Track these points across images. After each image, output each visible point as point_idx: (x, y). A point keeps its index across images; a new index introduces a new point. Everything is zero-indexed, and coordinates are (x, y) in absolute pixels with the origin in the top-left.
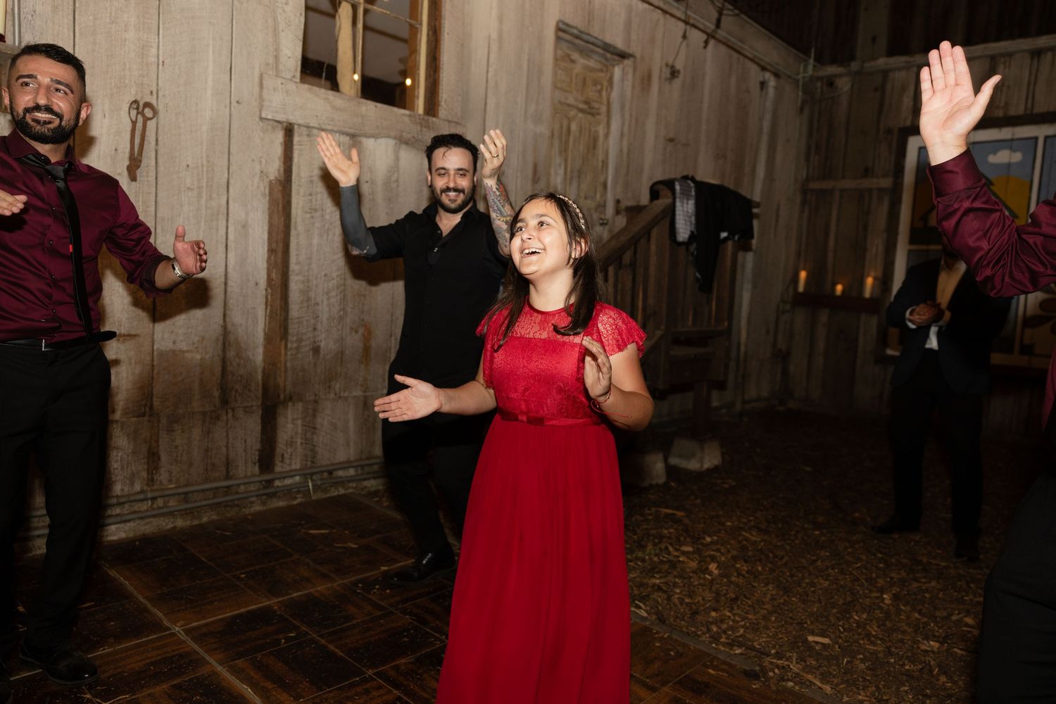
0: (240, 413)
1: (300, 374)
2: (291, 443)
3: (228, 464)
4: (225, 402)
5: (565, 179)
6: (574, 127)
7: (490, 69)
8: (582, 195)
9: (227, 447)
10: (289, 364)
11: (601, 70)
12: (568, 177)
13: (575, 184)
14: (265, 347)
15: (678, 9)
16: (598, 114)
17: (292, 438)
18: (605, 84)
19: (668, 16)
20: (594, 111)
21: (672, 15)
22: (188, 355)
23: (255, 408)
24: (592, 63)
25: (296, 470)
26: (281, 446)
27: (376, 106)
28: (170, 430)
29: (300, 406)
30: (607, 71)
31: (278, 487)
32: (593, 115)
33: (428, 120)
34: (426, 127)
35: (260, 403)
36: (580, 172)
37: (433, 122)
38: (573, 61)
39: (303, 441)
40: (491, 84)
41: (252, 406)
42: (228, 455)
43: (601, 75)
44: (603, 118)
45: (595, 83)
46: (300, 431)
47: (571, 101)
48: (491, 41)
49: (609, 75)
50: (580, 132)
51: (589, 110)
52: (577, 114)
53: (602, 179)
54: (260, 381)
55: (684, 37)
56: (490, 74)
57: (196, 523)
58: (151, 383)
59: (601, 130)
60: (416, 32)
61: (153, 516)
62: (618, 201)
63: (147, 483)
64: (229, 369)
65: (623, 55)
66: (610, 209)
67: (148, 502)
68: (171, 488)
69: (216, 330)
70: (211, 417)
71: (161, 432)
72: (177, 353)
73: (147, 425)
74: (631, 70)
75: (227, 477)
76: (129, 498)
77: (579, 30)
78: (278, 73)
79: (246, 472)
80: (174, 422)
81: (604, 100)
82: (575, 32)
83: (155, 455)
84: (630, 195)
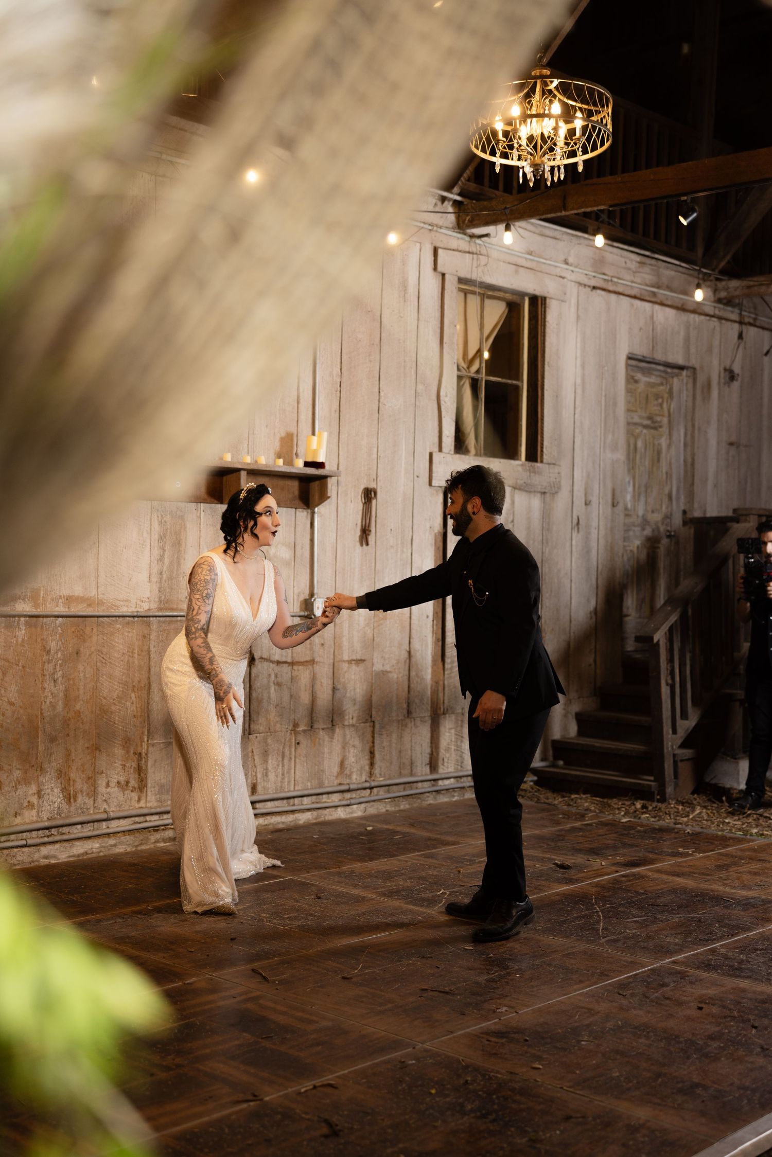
0: (418, 722)
1: (453, 690)
2: (448, 750)
3: (412, 764)
4: (409, 712)
5: (634, 496)
6: (640, 444)
7: (577, 411)
8: (649, 509)
9: (411, 750)
10: (446, 682)
11: (662, 384)
12: (637, 494)
13: (643, 499)
14: (432, 667)
15: (732, 312)
16: (661, 427)
17: (448, 745)
18: (666, 396)
19: (723, 321)
20: (657, 424)
21: (727, 320)
22: (390, 675)
23: (427, 718)
24: (653, 379)
25: (450, 772)
26: (442, 751)
27: (500, 462)
28: (381, 734)
29: (453, 717)
30: (666, 384)
31: (441, 785)
32: (655, 428)
33: (533, 467)
34: (533, 472)
35: (429, 715)
36: (646, 487)
37: (538, 467)
38: (636, 382)
39: (455, 748)
40: (577, 424)
41: (425, 717)
42: (411, 756)
43: (662, 388)
44: (665, 430)
45: (657, 396)
46: (453, 740)
47: (636, 419)
48: (577, 387)
49: (668, 387)
50: (646, 448)
51: (652, 425)
52: (642, 431)
53: (667, 491)
54: (430, 696)
55: (740, 336)
56: (576, 416)
57: (397, 809)
58: (371, 696)
59: (664, 442)
60: (517, 390)
61: (374, 801)
62: (684, 512)
63: (369, 775)
64: (412, 686)
65: (682, 368)
66: (677, 520)
67: (368, 791)
68: (381, 780)
69: (404, 655)
70: (402, 725)
71: (376, 735)
72: (385, 673)
73: (369, 730)
74: (691, 381)
75: (411, 774)
76: (360, 786)
77: (644, 357)
78: (440, 450)
79: (422, 771)
80: (382, 727)
81: (666, 414)
82: (640, 357)
83: (372, 753)
84: (696, 505)
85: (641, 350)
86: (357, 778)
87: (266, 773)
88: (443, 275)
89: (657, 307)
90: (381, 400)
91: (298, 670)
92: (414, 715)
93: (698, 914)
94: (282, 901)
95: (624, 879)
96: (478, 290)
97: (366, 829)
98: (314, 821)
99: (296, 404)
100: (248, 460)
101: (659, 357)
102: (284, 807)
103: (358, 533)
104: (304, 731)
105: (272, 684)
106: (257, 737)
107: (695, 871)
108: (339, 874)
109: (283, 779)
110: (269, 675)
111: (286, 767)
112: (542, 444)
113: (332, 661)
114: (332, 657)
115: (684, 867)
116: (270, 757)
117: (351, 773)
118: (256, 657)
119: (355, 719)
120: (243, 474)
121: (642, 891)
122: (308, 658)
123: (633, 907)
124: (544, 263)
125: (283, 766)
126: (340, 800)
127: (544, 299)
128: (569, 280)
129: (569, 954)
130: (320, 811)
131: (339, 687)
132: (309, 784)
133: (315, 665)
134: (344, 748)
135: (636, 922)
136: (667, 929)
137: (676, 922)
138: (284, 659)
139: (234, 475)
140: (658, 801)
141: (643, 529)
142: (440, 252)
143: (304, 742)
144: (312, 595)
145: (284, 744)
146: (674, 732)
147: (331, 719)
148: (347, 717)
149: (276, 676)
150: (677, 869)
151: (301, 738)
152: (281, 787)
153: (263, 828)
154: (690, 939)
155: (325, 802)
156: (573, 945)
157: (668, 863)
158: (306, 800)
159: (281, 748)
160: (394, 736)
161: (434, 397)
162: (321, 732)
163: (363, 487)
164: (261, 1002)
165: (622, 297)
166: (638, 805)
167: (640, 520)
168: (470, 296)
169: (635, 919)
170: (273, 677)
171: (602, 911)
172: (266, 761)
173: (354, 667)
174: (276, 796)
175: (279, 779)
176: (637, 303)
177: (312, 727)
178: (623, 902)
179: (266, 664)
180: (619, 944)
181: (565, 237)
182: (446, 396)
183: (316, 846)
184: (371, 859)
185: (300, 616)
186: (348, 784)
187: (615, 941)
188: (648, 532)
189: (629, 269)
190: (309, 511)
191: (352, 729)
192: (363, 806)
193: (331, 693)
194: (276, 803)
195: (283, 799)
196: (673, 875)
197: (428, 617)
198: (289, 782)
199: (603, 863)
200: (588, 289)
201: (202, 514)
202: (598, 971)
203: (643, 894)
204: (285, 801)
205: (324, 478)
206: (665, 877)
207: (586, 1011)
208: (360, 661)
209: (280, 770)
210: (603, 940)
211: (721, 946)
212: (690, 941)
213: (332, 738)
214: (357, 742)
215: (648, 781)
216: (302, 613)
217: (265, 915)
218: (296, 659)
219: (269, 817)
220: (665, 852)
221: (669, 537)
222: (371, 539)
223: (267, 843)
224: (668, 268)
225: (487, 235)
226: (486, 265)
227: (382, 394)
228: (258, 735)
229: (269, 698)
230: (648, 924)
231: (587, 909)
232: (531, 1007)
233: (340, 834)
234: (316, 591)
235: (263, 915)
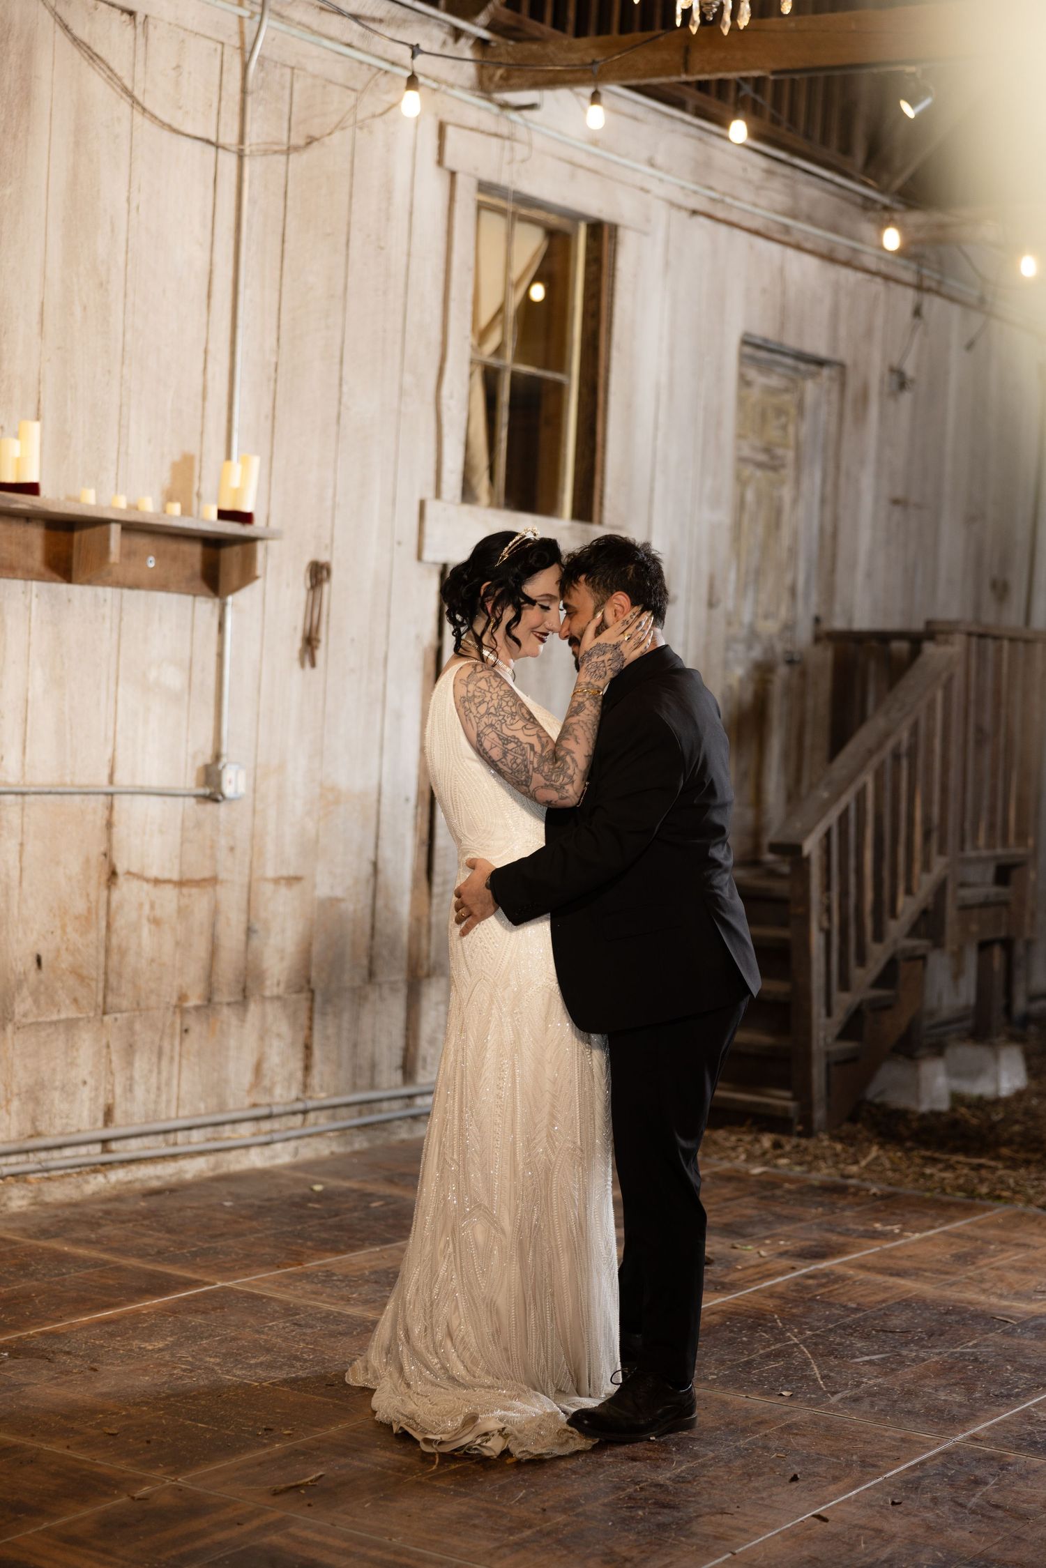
0: (386, 990)
2: (433, 1040)
3: (373, 1067)
4: (371, 974)
5: (738, 589)
6: (750, 496)
7: (660, 434)
8: (760, 612)
9: (373, 1042)
10: (434, 919)
11: (786, 390)
12: (742, 584)
13: (750, 594)
14: (412, 892)
15: (906, 268)
16: (783, 466)
17: (434, 1031)
18: (793, 411)
19: (892, 285)
20: (777, 462)
21: (898, 281)
22: (343, 906)
23: (400, 985)
24: (774, 381)
26: (423, 1044)
28: (324, 1014)
30: (795, 390)
32: (774, 469)
35: (404, 978)
36: (757, 571)
38: (752, 385)
40: (659, 456)
41: (397, 982)
42: (373, 1053)
43: (787, 397)
44: (789, 472)
45: (780, 412)
47: (746, 452)
48: (661, 390)
49: (798, 395)
50: (758, 503)
51: (770, 463)
52: (754, 473)
53: (788, 579)
54: (406, 944)
55: (917, 312)
56: (658, 442)
57: (349, 1149)
58: (310, 944)
59: (787, 493)
60: (559, 389)
61: (310, 1135)
62: (817, 620)
63: (301, 1087)
64: (378, 925)
65: (820, 363)
66: (804, 633)
67: (299, 1118)
68: (321, 1096)
69: (368, 869)
70: (359, 997)
71: (317, 1017)
72: (334, 901)
73: (305, 1005)
74: (836, 388)
75: (372, 1086)
76: (288, 1108)
77: (766, 340)
78: (438, 494)
79: (390, 1080)
80: (327, 1001)
81: (792, 441)
82: (759, 342)
83: (308, 1048)
84: (838, 608)
85: (764, 329)
86: (283, 1093)
87: (131, 1085)
88: (453, 174)
89: (791, 253)
90: (344, 400)
91: (190, 896)
92: (381, 978)
93: (968, 1347)
94: (231, 1332)
95: (811, 1282)
96: (509, 206)
97: (312, 1190)
98: (211, 1174)
99: (200, 402)
100: (122, 502)
101: (791, 342)
102: (159, 1147)
103: (298, 643)
104: (197, 1008)
105: (144, 921)
106: (116, 1019)
107: (924, 1266)
108: (306, 1276)
109: (158, 1096)
110: (141, 905)
111: (164, 1074)
112: (602, 491)
113: (246, 880)
114: (247, 871)
115: (901, 1258)
116: (137, 1057)
117: (273, 1084)
118: (120, 869)
119: (282, 986)
120: (115, 529)
121: (854, 1306)
122: (206, 874)
123: (851, 1335)
124: (616, 163)
125: (159, 1073)
126: (254, 1135)
127: (614, 228)
128: (658, 197)
129: (789, 1426)
130: (221, 1156)
131: (257, 926)
132: (202, 1106)
133: (218, 887)
134: (262, 1038)
135: (870, 1362)
136: (930, 1377)
137: (937, 1362)
138: (166, 876)
139: (98, 530)
140: (800, 1135)
141: (750, 647)
142: (451, 132)
143: (196, 1028)
144: (217, 757)
145: (163, 1032)
146: (829, 1013)
147: (241, 986)
148: (268, 983)
149: (152, 907)
150: (889, 1263)
151: (191, 1021)
152: (155, 1111)
153: (124, 1187)
154: (978, 1395)
155: (229, 1138)
156: (787, 1409)
157: (869, 1251)
158: (196, 1135)
159: (157, 1039)
160: (346, 1017)
161: (430, 397)
162: (225, 1011)
163: (307, 559)
164: (292, 1530)
165: (737, 232)
166: (767, 1141)
167: (743, 633)
168: (486, 215)
169: (867, 1358)
170: (147, 907)
171: (804, 1342)
172: (130, 1064)
173: (283, 890)
174: (147, 1128)
175: (153, 1096)
176: (760, 243)
177: (209, 1000)
178: (831, 1326)
179: (135, 884)
180: (865, 1406)
181: (652, 117)
182: (451, 397)
183: (236, 1222)
184: (352, 1248)
185: (196, 796)
186: (269, 1105)
187: (856, 1400)
188: (757, 653)
189: (749, 182)
190: (217, 601)
191: (277, 1004)
192: (293, 1144)
193: (242, 937)
194: (146, 1141)
195: (157, 1133)
196: (892, 1275)
197: (407, 800)
198: (168, 1102)
199: (763, 1253)
200: (684, 215)
201: (35, 600)
202: (855, 1458)
203: (856, 1310)
204: (161, 1138)
205: (251, 540)
206: (880, 1278)
207: (871, 1533)
208: (293, 880)
209: (153, 1080)
210: (834, 1400)
211: (1035, 1405)
212: (980, 1398)
213: (242, 1020)
214: (283, 1027)
215: (780, 1100)
216: (201, 791)
217: (212, 1360)
218: (188, 876)
219: (133, 1168)
220: (854, 1231)
221: (790, 662)
222: (320, 654)
223: (145, 1218)
224: (808, 184)
225: (532, 107)
226: (523, 161)
227: (345, 388)
228: (118, 1015)
229: (139, 945)
230: (893, 1366)
231: (777, 1340)
232: (774, 1529)
233: (269, 1200)
234: (224, 750)
235: (208, 1359)
